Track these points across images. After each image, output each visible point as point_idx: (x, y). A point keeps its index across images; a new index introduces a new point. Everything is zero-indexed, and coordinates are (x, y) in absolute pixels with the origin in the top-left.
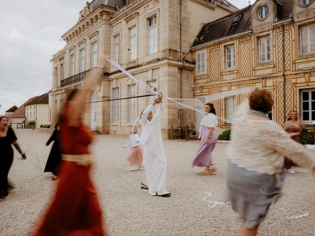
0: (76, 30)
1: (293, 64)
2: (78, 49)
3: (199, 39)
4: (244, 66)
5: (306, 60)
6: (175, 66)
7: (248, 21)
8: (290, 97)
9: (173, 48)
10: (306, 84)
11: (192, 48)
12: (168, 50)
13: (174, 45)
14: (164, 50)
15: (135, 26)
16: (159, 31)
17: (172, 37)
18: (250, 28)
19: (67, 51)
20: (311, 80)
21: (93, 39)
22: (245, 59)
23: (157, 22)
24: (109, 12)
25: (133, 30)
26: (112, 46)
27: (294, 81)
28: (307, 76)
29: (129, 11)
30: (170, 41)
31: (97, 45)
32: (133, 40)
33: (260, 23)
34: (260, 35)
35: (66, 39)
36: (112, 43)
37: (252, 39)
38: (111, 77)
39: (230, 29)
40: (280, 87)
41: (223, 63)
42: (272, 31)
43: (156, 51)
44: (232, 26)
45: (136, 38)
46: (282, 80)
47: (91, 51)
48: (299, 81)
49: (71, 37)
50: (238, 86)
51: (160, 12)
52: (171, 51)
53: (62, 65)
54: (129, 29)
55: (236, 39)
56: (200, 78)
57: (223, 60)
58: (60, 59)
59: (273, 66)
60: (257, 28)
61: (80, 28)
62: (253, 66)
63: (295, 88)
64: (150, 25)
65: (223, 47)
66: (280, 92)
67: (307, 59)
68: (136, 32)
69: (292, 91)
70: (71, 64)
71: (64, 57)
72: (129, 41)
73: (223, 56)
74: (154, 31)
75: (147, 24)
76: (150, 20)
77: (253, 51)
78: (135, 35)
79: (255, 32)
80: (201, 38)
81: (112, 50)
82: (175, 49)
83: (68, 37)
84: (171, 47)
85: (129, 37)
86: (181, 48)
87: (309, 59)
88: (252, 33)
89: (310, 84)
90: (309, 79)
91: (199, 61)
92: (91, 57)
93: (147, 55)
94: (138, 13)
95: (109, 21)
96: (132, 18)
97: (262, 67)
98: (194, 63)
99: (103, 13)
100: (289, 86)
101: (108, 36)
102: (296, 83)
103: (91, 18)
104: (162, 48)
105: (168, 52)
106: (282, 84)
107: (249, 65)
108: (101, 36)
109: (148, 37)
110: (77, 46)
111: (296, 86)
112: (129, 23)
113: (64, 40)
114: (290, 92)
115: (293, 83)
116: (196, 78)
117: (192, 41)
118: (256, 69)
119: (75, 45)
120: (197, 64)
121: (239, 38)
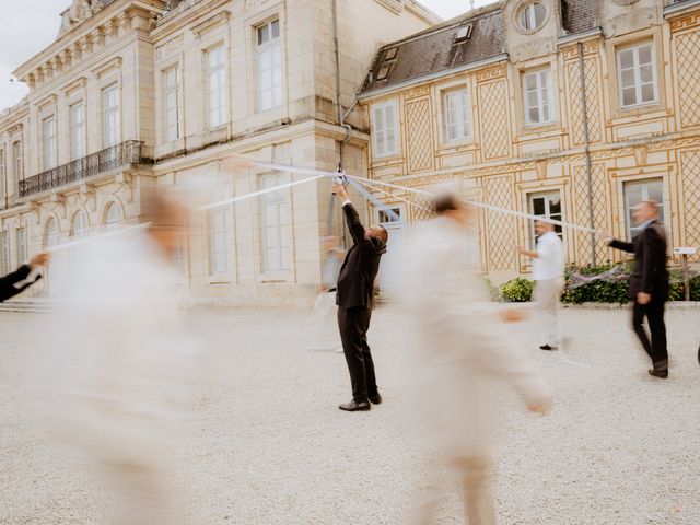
0: (57, 57)
1: (606, 127)
2: (63, 102)
3: (375, 77)
4: (492, 135)
5: (635, 119)
6: (329, 135)
7: (492, 38)
8: (602, 200)
9: (325, 95)
10: (638, 170)
11: (363, 96)
12: (313, 99)
13: (326, 87)
14: (304, 99)
15: (220, 43)
16: (287, 56)
17: (320, 68)
18: (503, 51)
19: (33, 109)
20: (649, 161)
21: (107, 78)
22: (494, 119)
23: (282, 33)
24: (148, 12)
25: (214, 54)
26: (158, 94)
27: (610, 164)
28: (638, 152)
29: (203, 8)
30: (318, 78)
31: (117, 92)
32: (214, 77)
33: (526, 39)
34: (528, 65)
35: (27, 78)
36: (158, 86)
37: (509, 73)
38: (158, 167)
39: (452, 53)
40: (579, 178)
41: (441, 129)
42: (554, 57)
43: (279, 101)
44: (454, 49)
45: (223, 73)
46: (584, 162)
48: (621, 163)
49: (41, 74)
50: (479, 179)
51: (289, 10)
52: (321, 102)
53: (16, 143)
54: (205, 51)
55: (471, 74)
56: (384, 164)
57: (440, 124)
58: (14, 129)
59: (560, 132)
60: (521, 50)
61: (67, 51)
62: (515, 135)
63: (613, 180)
64: (260, 43)
65: (438, 92)
66: (579, 190)
67: (638, 115)
68: (223, 59)
69: (608, 185)
70: (44, 139)
71: (21, 125)
72: (204, 81)
73: (440, 115)
74: (272, 53)
75: (253, 40)
76: (260, 30)
77: (512, 101)
78: (220, 67)
79: (514, 58)
80: (381, 75)
81: (158, 103)
82: (329, 97)
83: (33, 74)
84: (319, 94)
85: (204, 71)
86: (338, 95)
87: (642, 118)
88: (508, 60)
89: (646, 170)
90: (645, 160)
91: (379, 126)
92: (102, 121)
93: (256, 112)
94: (228, 13)
95: (148, 32)
96: (211, 23)
97: (536, 136)
98: (367, 131)
99: (134, 14)
100: (599, 175)
101: (149, 69)
102: (616, 169)
103: (100, 24)
104: (296, 94)
105: (313, 105)
106: (583, 172)
107: (505, 132)
108: (130, 68)
109: (255, 70)
110: (61, 95)
111: (615, 176)
112: (204, 38)
113: (23, 80)
114: (602, 188)
115: (609, 170)
116: (374, 166)
117: (360, 81)
118: (520, 139)
119: (54, 92)
120: (374, 133)
121: (477, 72)
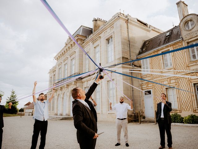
0: (63, 53)
2: (63, 64)
3: (142, 50)
4: (179, 65)
7: (177, 34)
9: (125, 57)
11: (138, 56)
12: (121, 58)
13: (126, 54)
14: (119, 58)
15: (98, 45)
16: (114, 46)
17: (124, 49)
18: (181, 37)
19: (57, 66)
21: (72, 57)
22: (180, 59)
23: (113, 41)
24: (82, 39)
25: (97, 48)
26: (84, 60)
29: (94, 37)
30: (123, 52)
31: (74, 60)
32: (97, 54)
33: (188, 32)
34: (190, 40)
35: (57, 59)
36: (84, 58)
37: (184, 44)
38: (83, 80)
39: (165, 40)
41: (162, 64)
43: (113, 59)
44: (166, 39)
45: (99, 53)
47: (71, 64)
49: (59, 58)
50: (176, 80)
51: (115, 34)
52: (124, 59)
53: (54, 75)
54: (95, 48)
55: (171, 46)
56: (145, 76)
57: (162, 62)
58: (54, 72)
60: (186, 36)
61: (64, 51)
62: (187, 64)
64: (108, 44)
68: (99, 50)
70: (59, 74)
71: (55, 70)
72: (94, 56)
73: (162, 60)
74: (111, 46)
75: (106, 43)
76: (108, 40)
77: (185, 53)
78: (98, 52)
79: (184, 39)
80: (144, 50)
81: (84, 62)
82: (127, 57)
84: (123, 56)
85: (95, 53)
86: (130, 56)
88: (183, 40)
91: (144, 65)
92: (71, 68)
93: (107, 63)
94: (100, 37)
95: (82, 44)
96: (96, 40)
97: (195, 64)
98: (140, 67)
99: (79, 40)
101: (82, 54)
103: (71, 44)
104: (117, 57)
105: (121, 59)
107: (183, 63)
108: (77, 54)
109: (107, 51)
112: (95, 44)
113: (56, 59)
116: (142, 77)
117: (138, 52)
118: (189, 65)
119: (62, 62)
120: (142, 67)
121: (173, 45)
